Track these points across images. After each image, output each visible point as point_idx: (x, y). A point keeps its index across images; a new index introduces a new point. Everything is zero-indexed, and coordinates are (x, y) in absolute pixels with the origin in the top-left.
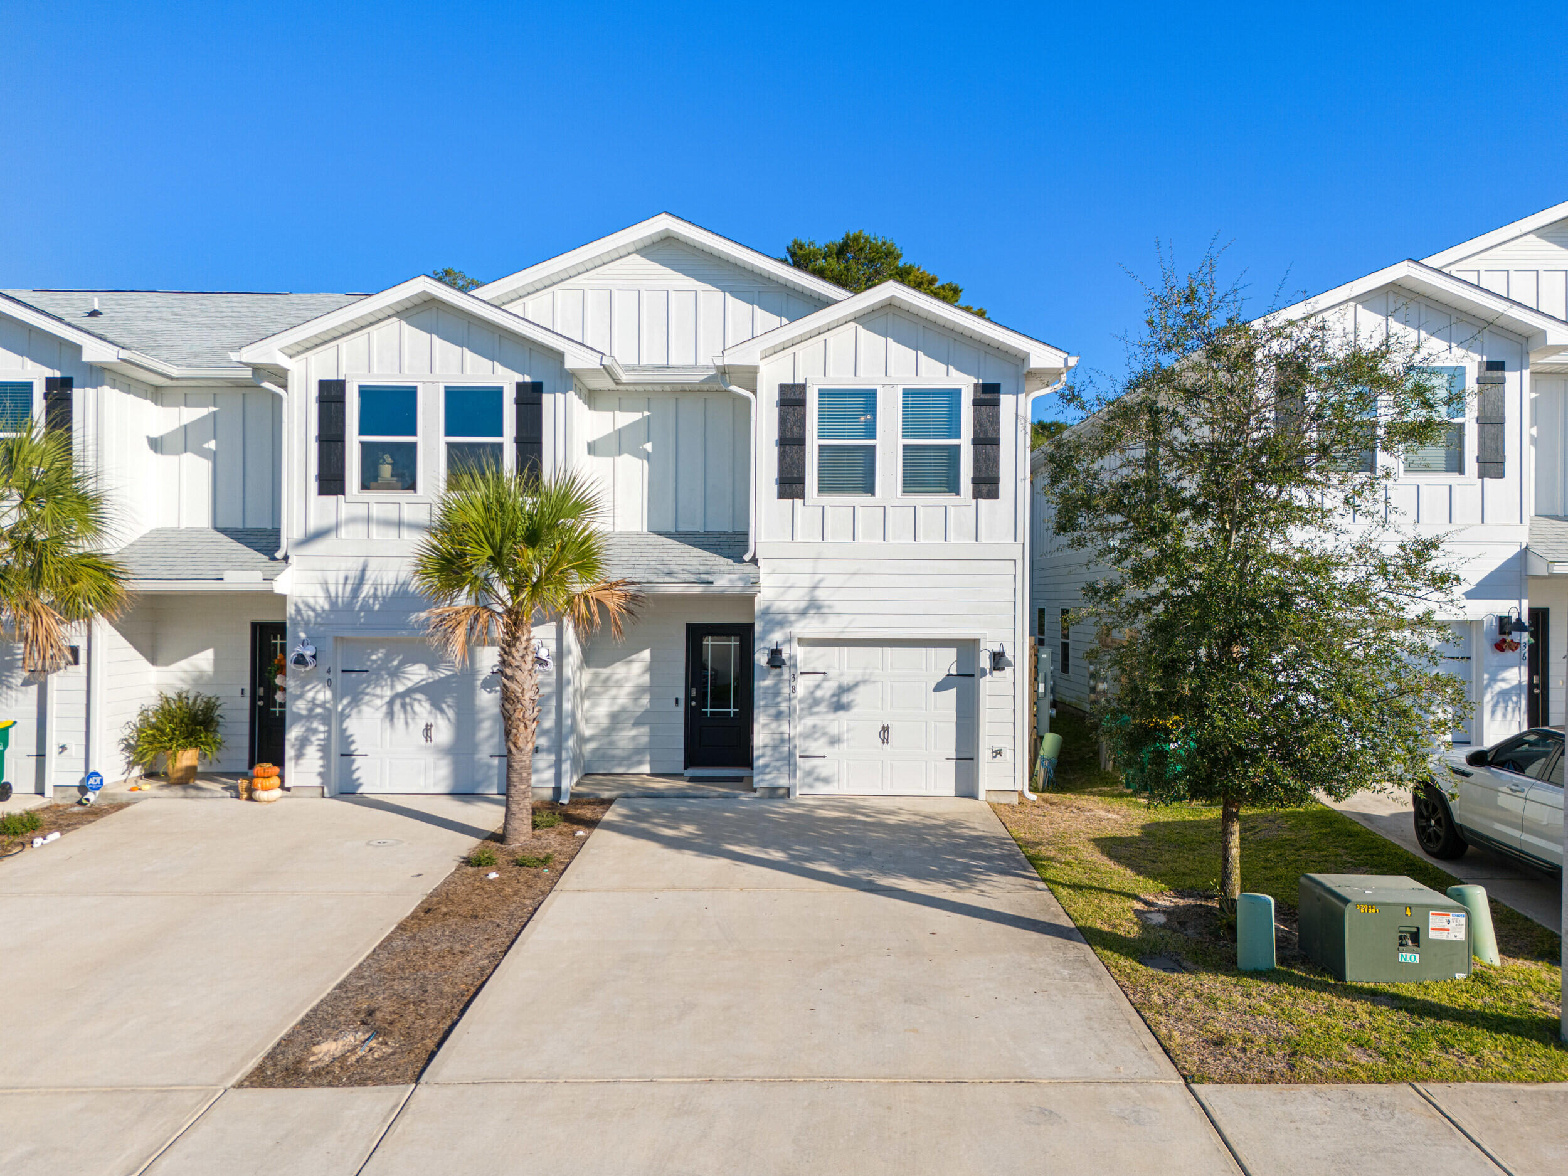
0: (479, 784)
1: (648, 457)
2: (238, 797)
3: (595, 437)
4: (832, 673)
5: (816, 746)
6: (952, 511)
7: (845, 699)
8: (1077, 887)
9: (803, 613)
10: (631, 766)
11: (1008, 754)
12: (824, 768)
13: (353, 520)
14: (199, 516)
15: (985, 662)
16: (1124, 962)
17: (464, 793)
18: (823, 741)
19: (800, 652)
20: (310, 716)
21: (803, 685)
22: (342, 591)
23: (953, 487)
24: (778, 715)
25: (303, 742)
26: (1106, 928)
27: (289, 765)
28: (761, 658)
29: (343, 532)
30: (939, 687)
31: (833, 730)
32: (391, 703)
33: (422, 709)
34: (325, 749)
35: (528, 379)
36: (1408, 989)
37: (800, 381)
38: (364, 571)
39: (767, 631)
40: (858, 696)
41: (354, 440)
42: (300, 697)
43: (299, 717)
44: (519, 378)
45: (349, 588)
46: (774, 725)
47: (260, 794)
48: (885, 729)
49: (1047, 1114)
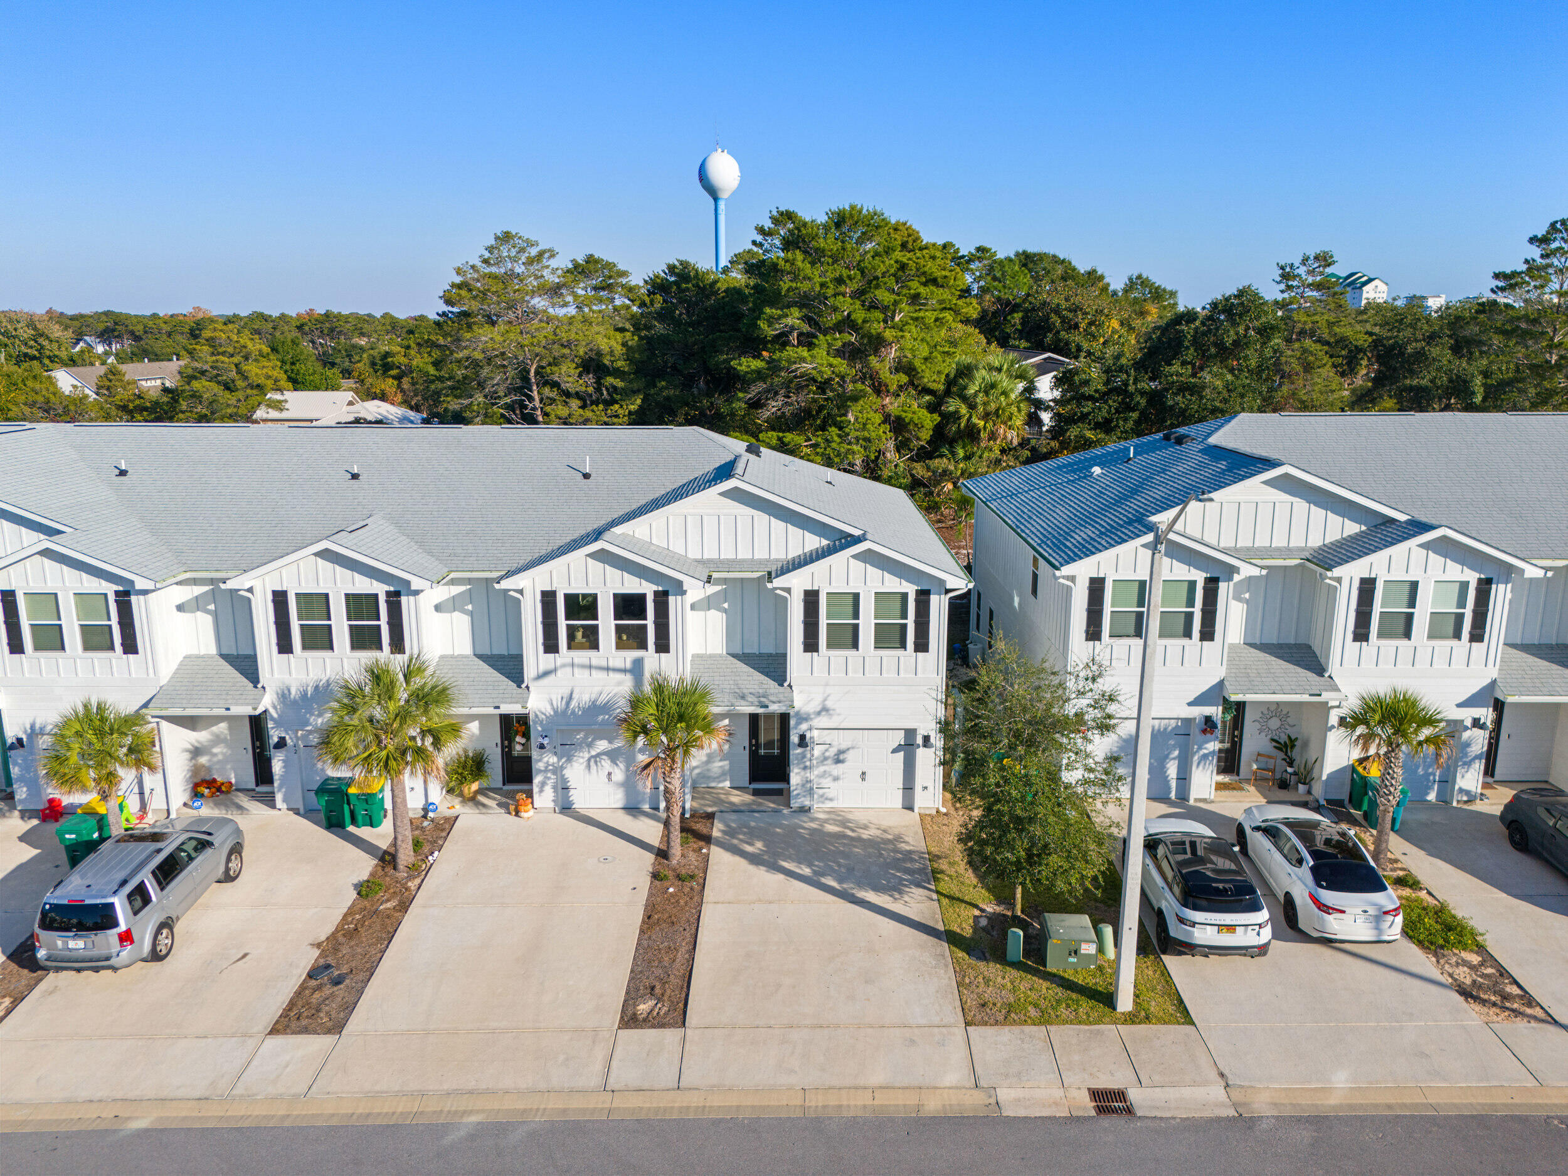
0: (640, 802)
1: (725, 611)
2: (509, 813)
3: (695, 600)
4: (835, 743)
5: (826, 782)
6: (902, 659)
7: (841, 757)
8: (951, 898)
9: (819, 713)
10: (720, 782)
11: (931, 789)
12: (830, 793)
13: (564, 666)
14: (464, 647)
15: (920, 741)
16: (961, 954)
17: (632, 809)
18: (830, 779)
19: (815, 733)
20: (546, 771)
21: (817, 751)
22: (561, 706)
23: (903, 646)
24: (805, 768)
25: (543, 784)
26: (958, 931)
27: (536, 796)
28: (794, 739)
29: (559, 673)
30: (894, 751)
31: (835, 773)
32: (589, 760)
33: (606, 764)
34: (555, 788)
35: (660, 589)
36: (1069, 975)
37: (816, 588)
38: (571, 694)
39: (798, 724)
40: (849, 756)
41: (562, 623)
42: (540, 760)
43: (540, 771)
44: (655, 588)
45: (564, 702)
46: (803, 773)
47: (522, 814)
48: (864, 773)
49: (912, 1042)
